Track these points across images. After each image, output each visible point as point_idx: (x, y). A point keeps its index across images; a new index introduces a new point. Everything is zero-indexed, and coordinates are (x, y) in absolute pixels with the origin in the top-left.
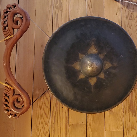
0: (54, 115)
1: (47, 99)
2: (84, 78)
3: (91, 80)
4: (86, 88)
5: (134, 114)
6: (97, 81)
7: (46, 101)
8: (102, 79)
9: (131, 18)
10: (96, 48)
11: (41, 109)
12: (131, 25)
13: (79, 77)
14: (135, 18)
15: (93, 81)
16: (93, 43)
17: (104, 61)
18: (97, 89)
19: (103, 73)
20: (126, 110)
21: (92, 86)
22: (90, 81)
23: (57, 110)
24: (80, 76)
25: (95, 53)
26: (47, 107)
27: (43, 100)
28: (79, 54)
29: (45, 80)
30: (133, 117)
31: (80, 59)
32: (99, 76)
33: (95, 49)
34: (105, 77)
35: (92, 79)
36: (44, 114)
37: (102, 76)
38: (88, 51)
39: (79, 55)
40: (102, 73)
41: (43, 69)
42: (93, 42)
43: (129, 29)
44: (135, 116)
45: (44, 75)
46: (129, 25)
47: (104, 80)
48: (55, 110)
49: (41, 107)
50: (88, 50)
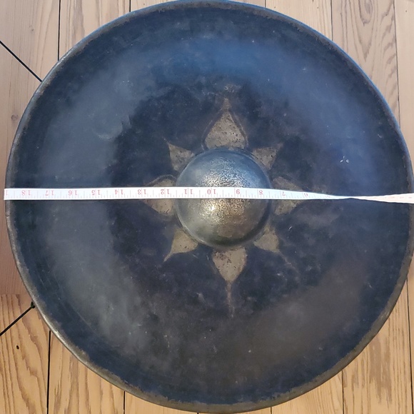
0: (64, 404)
1: (34, 339)
2: (194, 252)
3: (222, 257)
4: (200, 295)
5: (385, 392)
6: (247, 263)
7: (29, 347)
8: (269, 255)
9: (366, 16)
10: (238, 126)
11: (9, 383)
12: (370, 44)
13: (173, 246)
14: (383, 17)
15: (231, 265)
16: (227, 103)
17: (275, 180)
18: (249, 298)
19: (271, 230)
20: (353, 377)
21: (229, 286)
22: (218, 262)
23: (75, 387)
24: (174, 241)
25: (237, 145)
26: (33, 373)
27: (16, 343)
28: (171, 147)
29: (18, 263)
30: (380, 402)
31: (176, 167)
32: (256, 244)
33: (237, 129)
34: (281, 246)
35: (226, 254)
36: (20, 402)
37: (269, 241)
38: (206, 135)
39: (168, 152)
40: (267, 228)
41: (8, 213)
42: (226, 100)
43: (361, 56)
44: (391, 400)
45: (13, 238)
46: (360, 41)
47: (279, 260)
48: (67, 386)
49: (8, 372)
50: (209, 131)
